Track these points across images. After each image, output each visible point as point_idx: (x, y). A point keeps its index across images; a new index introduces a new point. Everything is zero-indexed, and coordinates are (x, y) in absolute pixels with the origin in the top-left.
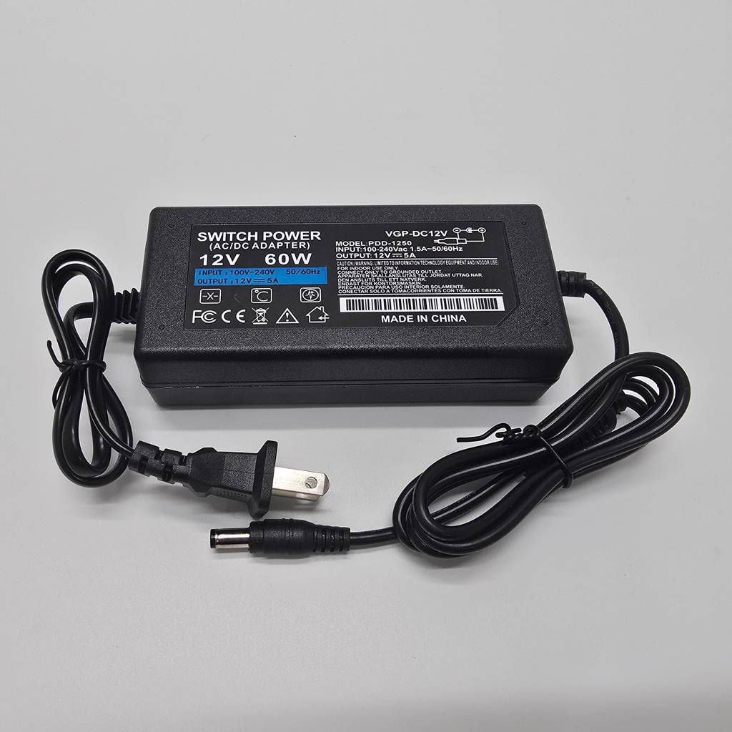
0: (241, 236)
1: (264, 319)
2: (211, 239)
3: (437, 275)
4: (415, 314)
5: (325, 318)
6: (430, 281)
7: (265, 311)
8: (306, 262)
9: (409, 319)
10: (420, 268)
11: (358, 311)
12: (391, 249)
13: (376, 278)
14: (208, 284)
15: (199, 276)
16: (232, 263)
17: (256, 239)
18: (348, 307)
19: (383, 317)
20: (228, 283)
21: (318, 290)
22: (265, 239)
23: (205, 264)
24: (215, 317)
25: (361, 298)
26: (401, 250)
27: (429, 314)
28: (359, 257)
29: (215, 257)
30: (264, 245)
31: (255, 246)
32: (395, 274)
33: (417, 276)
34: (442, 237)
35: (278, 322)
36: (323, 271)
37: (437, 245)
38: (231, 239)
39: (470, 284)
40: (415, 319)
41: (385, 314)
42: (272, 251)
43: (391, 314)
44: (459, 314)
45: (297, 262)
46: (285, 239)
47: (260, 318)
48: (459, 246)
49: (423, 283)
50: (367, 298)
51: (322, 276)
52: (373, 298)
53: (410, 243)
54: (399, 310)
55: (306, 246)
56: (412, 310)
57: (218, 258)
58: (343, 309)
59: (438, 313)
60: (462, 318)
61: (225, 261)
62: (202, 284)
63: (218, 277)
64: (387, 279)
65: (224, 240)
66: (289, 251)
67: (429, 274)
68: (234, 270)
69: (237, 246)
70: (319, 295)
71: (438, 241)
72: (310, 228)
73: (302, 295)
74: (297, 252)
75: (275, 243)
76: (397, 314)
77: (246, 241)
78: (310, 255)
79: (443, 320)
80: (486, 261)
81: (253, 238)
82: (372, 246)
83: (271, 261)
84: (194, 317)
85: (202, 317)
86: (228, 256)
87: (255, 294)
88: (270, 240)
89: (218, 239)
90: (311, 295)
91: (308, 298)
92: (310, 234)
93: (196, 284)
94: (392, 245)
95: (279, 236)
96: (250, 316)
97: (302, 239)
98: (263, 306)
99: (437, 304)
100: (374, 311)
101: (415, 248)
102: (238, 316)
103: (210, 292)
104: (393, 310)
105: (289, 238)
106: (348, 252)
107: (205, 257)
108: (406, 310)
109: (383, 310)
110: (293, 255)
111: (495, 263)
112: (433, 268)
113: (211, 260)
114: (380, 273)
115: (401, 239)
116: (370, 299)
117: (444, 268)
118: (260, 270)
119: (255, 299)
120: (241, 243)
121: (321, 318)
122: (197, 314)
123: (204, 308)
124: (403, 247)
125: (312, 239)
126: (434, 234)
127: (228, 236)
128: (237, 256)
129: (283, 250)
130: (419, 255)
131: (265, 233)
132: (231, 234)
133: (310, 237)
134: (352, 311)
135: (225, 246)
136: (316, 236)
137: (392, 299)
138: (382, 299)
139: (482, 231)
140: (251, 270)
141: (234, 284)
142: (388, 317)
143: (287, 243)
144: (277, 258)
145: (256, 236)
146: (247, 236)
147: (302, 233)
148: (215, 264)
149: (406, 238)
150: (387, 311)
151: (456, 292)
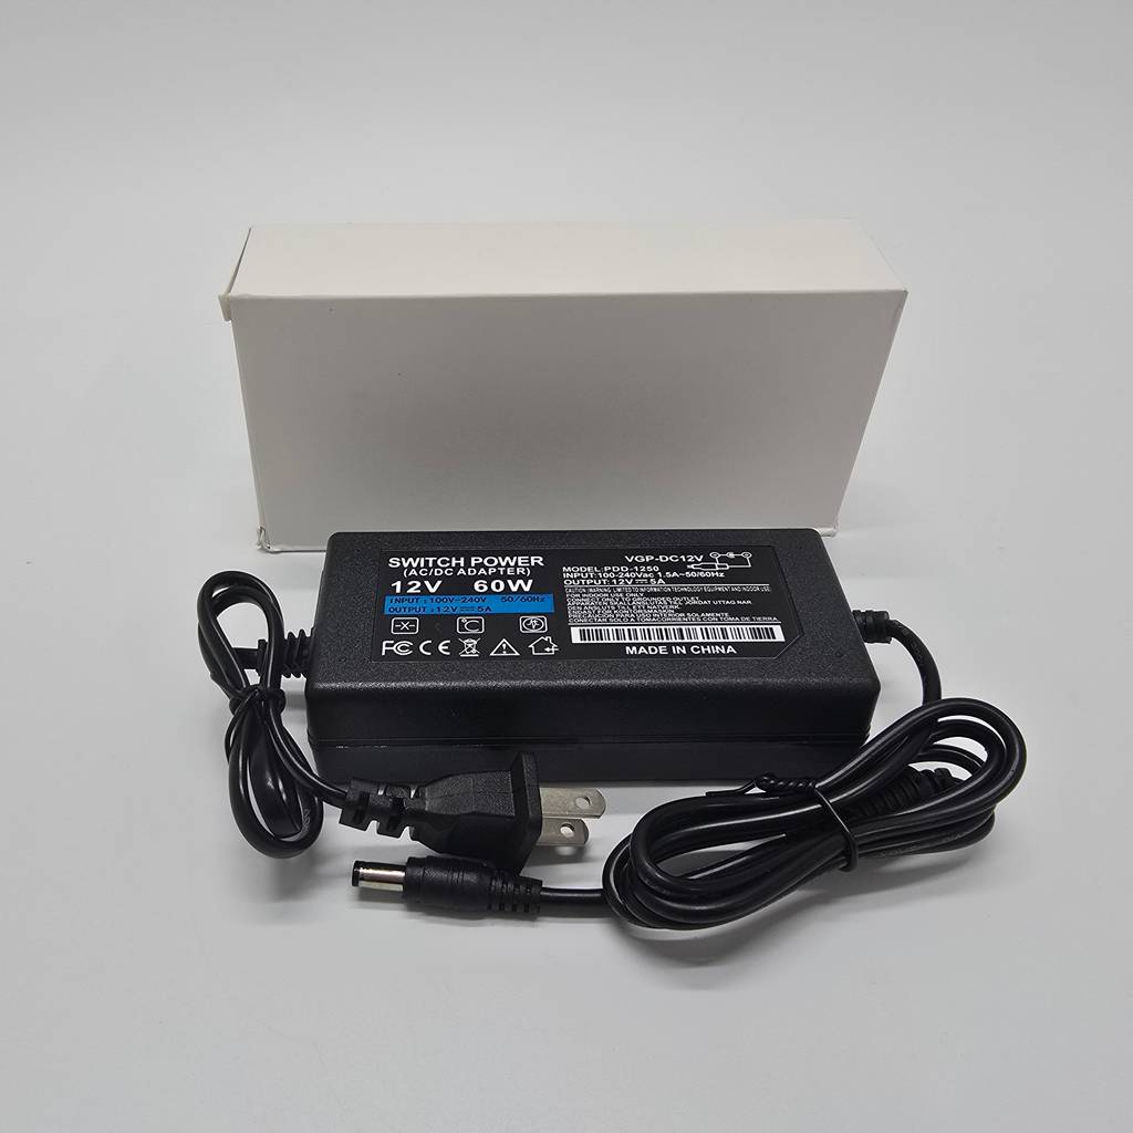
0: (444, 562)
1: (474, 651)
2: (406, 565)
3: (695, 602)
4: (669, 646)
5: (553, 650)
6: (684, 609)
7: (475, 642)
8: (527, 589)
9: (661, 650)
10: (672, 594)
11: (596, 641)
12: (633, 575)
13: (616, 606)
14: (402, 612)
15: (390, 604)
16: (432, 590)
17: (462, 565)
18: (583, 636)
19: (628, 648)
20: (428, 612)
21: (543, 619)
22: (473, 565)
23: (398, 590)
24: (411, 648)
25: (598, 628)
26: (646, 575)
27: (688, 645)
28: (593, 584)
29: (410, 583)
30: (472, 572)
31: (462, 571)
32: (639, 601)
33: (669, 603)
34: (697, 562)
35: (492, 654)
36: (549, 599)
37: (691, 570)
38: (431, 565)
39: (736, 612)
40: (670, 650)
41: (631, 645)
42: (482, 577)
43: (638, 646)
44: (726, 645)
45: (515, 589)
46: (499, 565)
47: (470, 649)
48: (719, 571)
49: (676, 611)
50: (606, 628)
51: (547, 603)
52: (614, 628)
53: (656, 568)
54: (648, 641)
55: (526, 571)
56: (665, 640)
57: (414, 585)
58: (576, 638)
59: (699, 644)
60: (730, 649)
61: (423, 587)
62: (395, 613)
63: (414, 605)
64: (631, 607)
65: (422, 565)
66: (505, 578)
67: (683, 602)
68: (435, 598)
69: (439, 572)
70: (545, 624)
71: (692, 566)
72: (530, 554)
73: (522, 625)
74: (514, 579)
75: (487, 569)
76: (646, 645)
77: (450, 566)
78: (530, 582)
79: (706, 652)
80: (756, 587)
81: (458, 565)
82: (609, 572)
83: (481, 588)
84: (384, 648)
85: (394, 648)
86: (427, 583)
87: (462, 624)
88: (478, 567)
89: (415, 565)
90: (534, 624)
91: (531, 627)
92: (529, 559)
93: (387, 612)
94: (634, 571)
95: (491, 562)
96: (456, 647)
97: (520, 564)
98: (474, 637)
99: (697, 634)
100: (616, 641)
101: (664, 574)
102: (441, 648)
103: (405, 622)
104: (640, 641)
105: (503, 564)
106: (580, 578)
107: (398, 584)
108: (657, 641)
109: (628, 641)
110: (510, 582)
111: (767, 590)
112: (689, 595)
113: (405, 587)
114: (620, 600)
115: (645, 564)
116: (610, 628)
117: (702, 595)
118: (468, 597)
119: (462, 629)
120: (444, 569)
121: (548, 649)
122: (387, 645)
123: (397, 639)
124: (648, 573)
125: (533, 564)
126: (687, 559)
127: (427, 562)
128: (439, 583)
129: (496, 576)
130: (668, 581)
131: (473, 559)
132: (431, 559)
133: (530, 562)
134: (587, 642)
135: (424, 572)
136: (539, 562)
137: (638, 628)
138: (626, 628)
139: (747, 556)
140: (456, 598)
141: (436, 612)
142: (634, 648)
143: (502, 569)
144: (489, 585)
145: (462, 562)
146: (450, 562)
147: (520, 558)
148: (411, 591)
149: (652, 563)
150: (633, 641)
151: (719, 620)
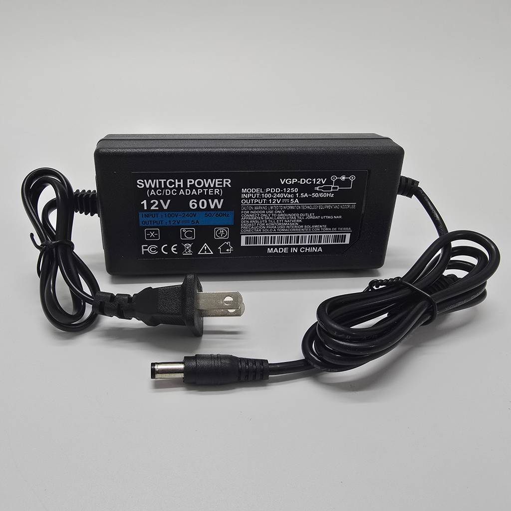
0: (171, 183)
1: (190, 251)
2: (148, 186)
3: (311, 217)
4: (290, 247)
5: (230, 250)
6: (305, 222)
7: (190, 245)
8: (219, 207)
9: (285, 250)
10: (301, 211)
11: (253, 245)
12: (281, 196)
13: (268, 220)
14: (150, 225)
15: (142, 219)
16: (165, 207)
17: (182, 186)
18: (247, 243)
19: (269, 249)
20: (164, 224)
21: (227, 230)
22: (188, 186)
23: (145, 208)
24: (157, 249)
25: (256, 236)
26: (289, 196)
27: (299, 247)
28: (257, 203)
29: (152, 202)
30: (188, 192)
31: (182, 192)
32: (282, 216)
33: (297, 217)
34: (321, 184)
35: (199, 253)
36: (231, 214)
37: (316, 191)
38: (163, 187)
39: (331, 224)
40: (289, 250)
41: (270, 247)
42: (194, 197)
43: (274, 247)
44: (318, 246)
45: (212, 207)
46: (204, 187)
47: (187, 250)
48: (332, 192)
49: (300, 224)
50: (260, 236)
51: (230, 220)
52: (264, 236)
53: (296, 190)
54: (280, 244)
55: (220, 192)
56: (289, 244)
57: (155, 203)
58: (243, 244)
59: (305, 246)
60: (320, 249)
61: (160, 205)
62: (145, 225)
63: (156, 219)
64: (276, 221)
65: (158, 187)
66: (207, 197)
67: (305, 217)
68: (167, 213)
69: (168, 192)
70: (228, 233)
71: (317, 188)
72: (222, 176)
73: (215, 233)
74: (213, 198)
75: (197, 189)
76: (278, 247)
77: (174, 188)
78: (222, 200)
79: (307, 251)
80: (348, 205)
81: (179, 185)
82: (269, 192)
83: (193, 206)
84: (143, 250)
85: (148, 250)
86: (161, 201)
87: (183, 233)
88: (193, 187)
89: (153, 186)
90: (222, 233)
91: (220, 235)
92: (222, 181)
93: (141, 224)
94: (283, 192)
95: (199, 183)
96: (180, 249)
97: (217, 186)
98: (189, 242)
99: (306, 239)
100: (264, 245)
101: (299, 195)
102: (173, 249)
103: (152, 232)
104: (276, 244)
105: (207, 186)
106: (251, 198)
107: (145, 202)
108: (285, 244)
109: (270, 244)
110: (210, 200)
111: (354, 207)
112: (309, 211)
113: (149, 205)
114: (271, 216)
115: (291, 186)
116: (262, 236)
117: (317, 212)
118: (186, 213)
119: (183, 237)
120: (171, 189)
121: (228, 250)
122: (145, 248)
123: (149, 243)
124: (290, 193)
125: (224, 186)
126: (316, 181)
127: (160, 183)
128: (169, 201)
129: (202, 196)
130: (302, 200)
131: (188, 180)
132: (163, 181)
133: (222, 184)
134: (249, 245)
135: (159, 192)
136: (228, 183)
137: (276, 236)
138: (270, 236)
139: (352, 178)
140: (180, 213)
141: (168, 224)
142: (272, 249)
143: (206, 190)
144: (198, 203)
145: (181, 183)
146: (174, 183)
147: (217, 180)
148: (153, 208)
149: (295, 185)
150: (272, 245)
151: (320, 230)
